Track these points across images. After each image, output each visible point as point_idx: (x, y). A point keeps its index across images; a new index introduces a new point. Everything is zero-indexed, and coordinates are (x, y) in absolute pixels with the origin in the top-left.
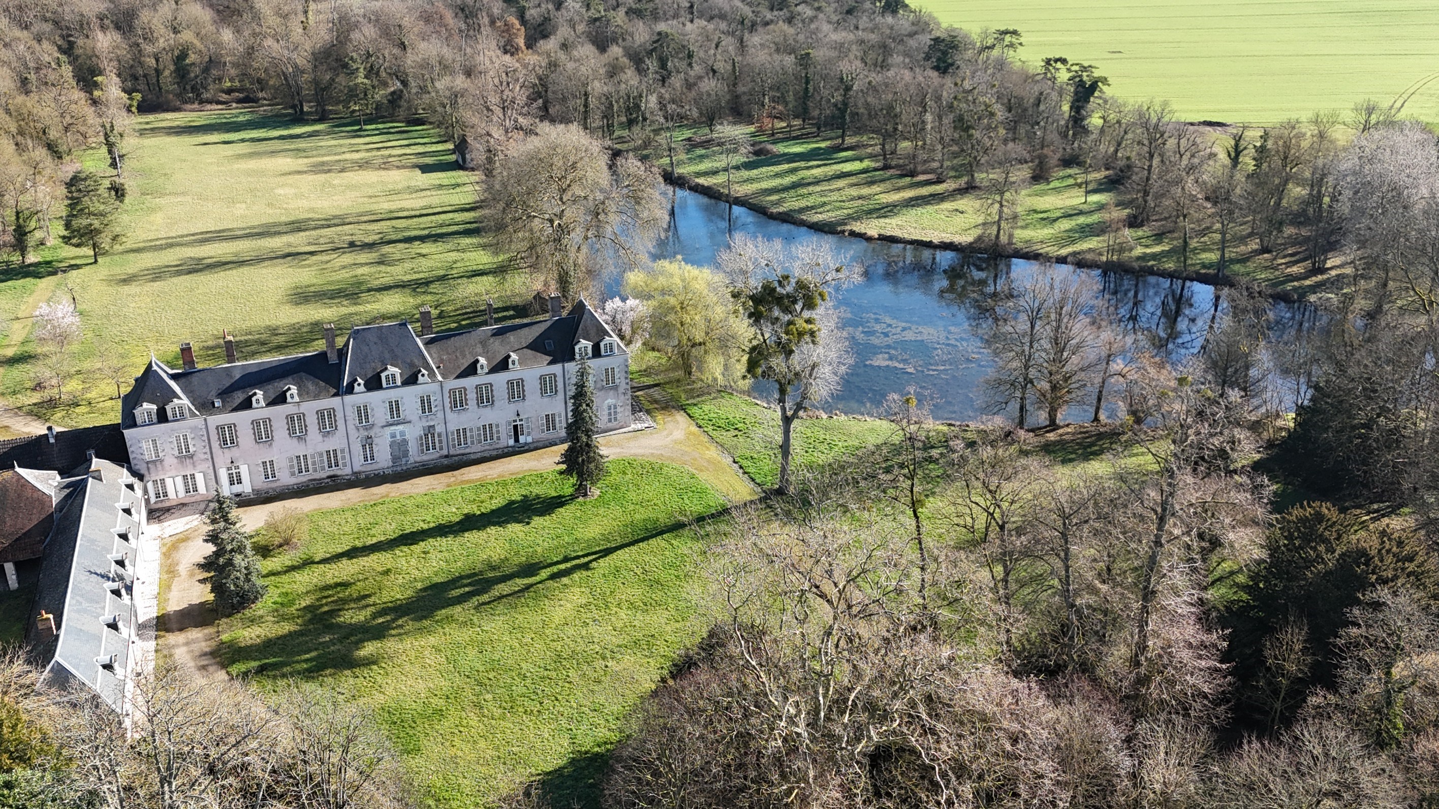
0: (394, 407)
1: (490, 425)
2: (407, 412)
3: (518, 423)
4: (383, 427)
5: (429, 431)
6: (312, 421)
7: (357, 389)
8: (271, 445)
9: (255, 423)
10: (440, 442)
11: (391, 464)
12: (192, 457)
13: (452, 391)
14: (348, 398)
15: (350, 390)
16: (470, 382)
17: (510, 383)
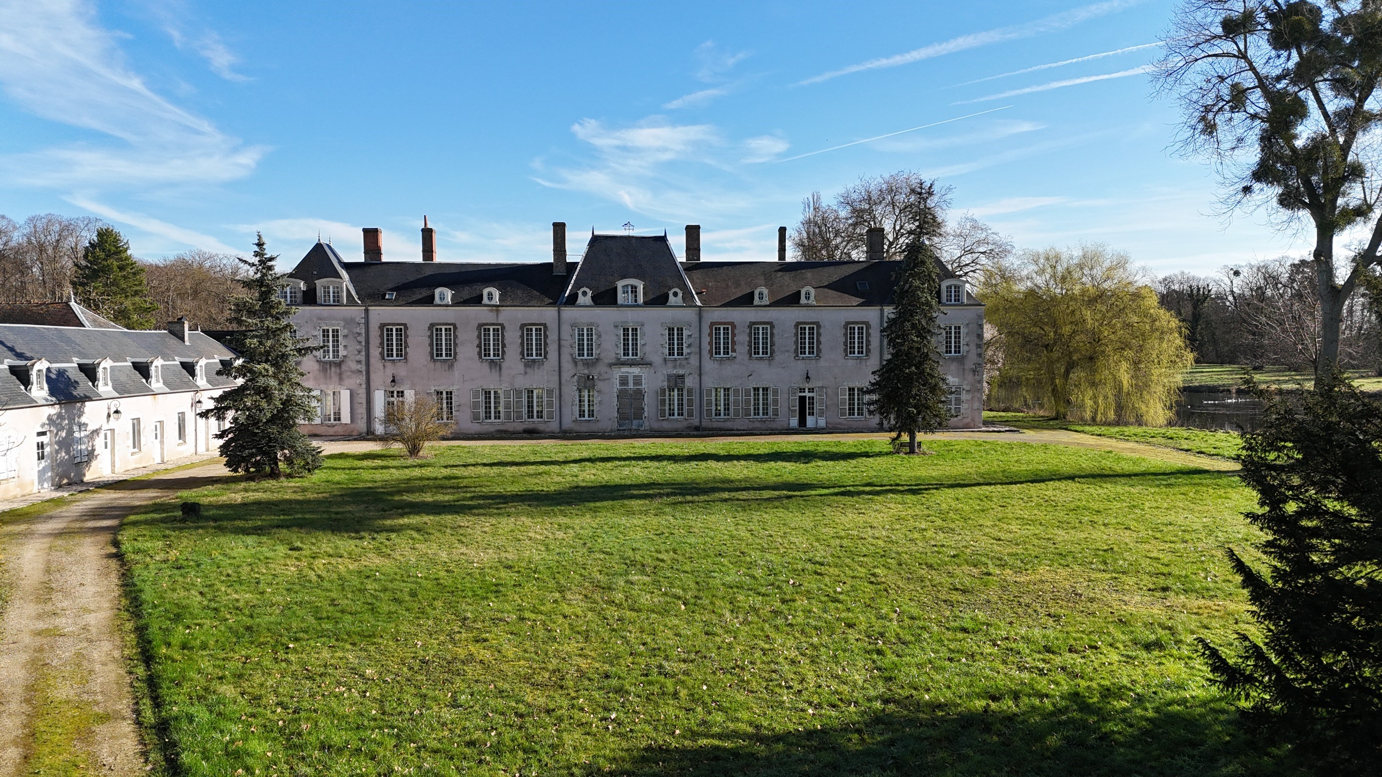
0: (630, 335)
1: (765, 390)
2: (647, 349)
3: (807, 394)
4: (611, 365)
5: (676, 382)
6: (512, 337)
7: (581, 299)
8: (451, 366)
9: (434, 328)
10: (690, 402)
11: (615, 426)
12: (339, 365)
13: (714, 326)
14: (569, 313)
15: (572, 300)
16: (741, 316)
17: (799, 326)
